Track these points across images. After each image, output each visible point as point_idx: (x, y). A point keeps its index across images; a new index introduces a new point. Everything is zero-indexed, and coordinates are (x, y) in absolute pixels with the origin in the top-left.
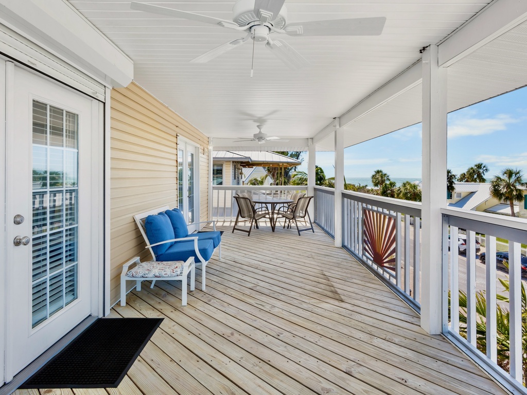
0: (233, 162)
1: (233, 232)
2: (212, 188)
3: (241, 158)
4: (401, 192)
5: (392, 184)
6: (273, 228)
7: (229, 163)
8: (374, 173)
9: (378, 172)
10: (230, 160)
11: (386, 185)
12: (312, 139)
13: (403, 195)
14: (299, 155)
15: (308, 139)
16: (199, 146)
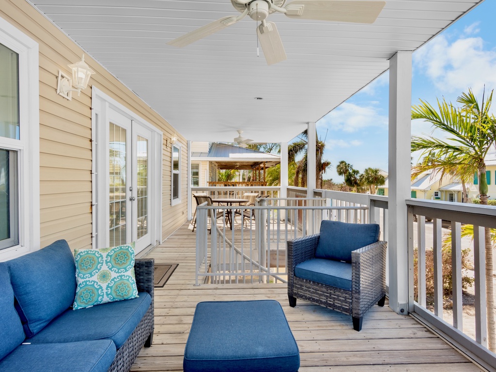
4: (363, 177)
5: (356, 172)
8: (339, 164)
9: (342, 162)
11: (350, 173)
13: (365, 179)
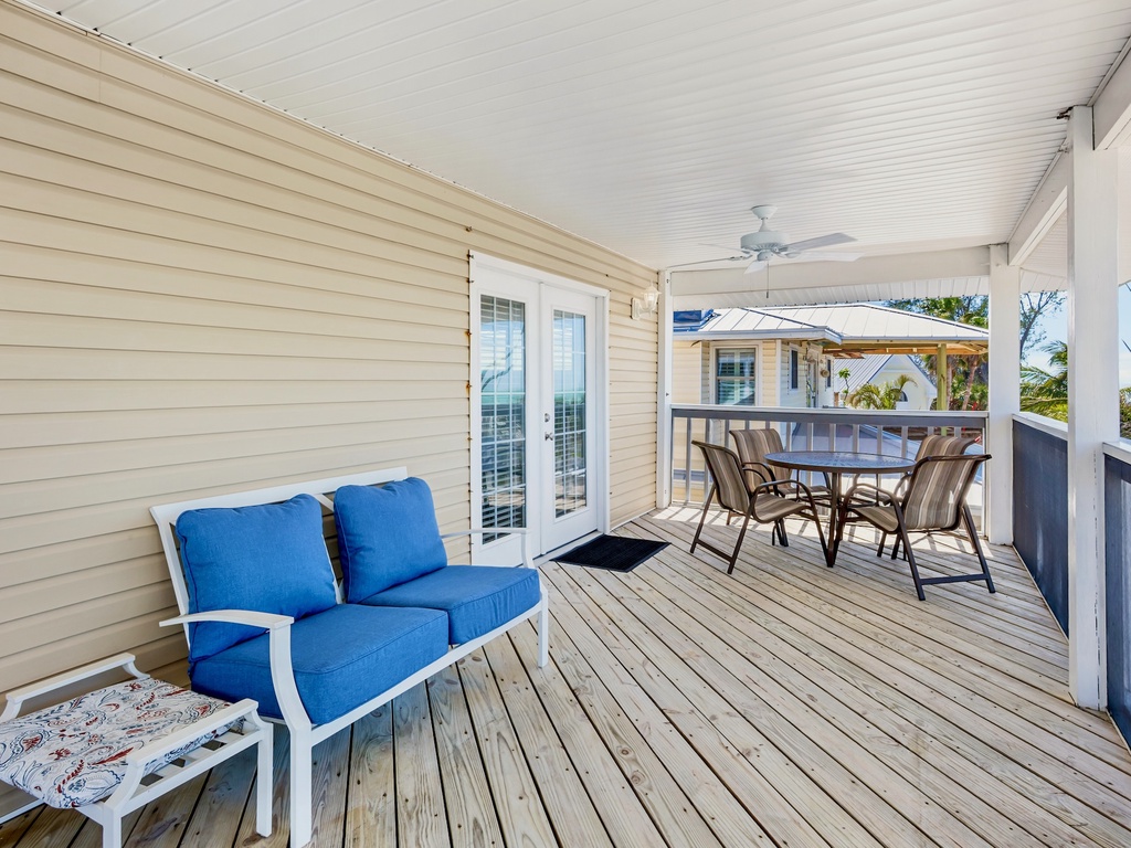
0: (785, 342)
1: (692, 551)
2: (668, 414)
3: (801, 330)
6: (830, 553)
7: (772, 345)
10: (772, 336)
12: (1005, 245)
14: (1031, 323)
15: (988, 247)
16: (603, 292)
